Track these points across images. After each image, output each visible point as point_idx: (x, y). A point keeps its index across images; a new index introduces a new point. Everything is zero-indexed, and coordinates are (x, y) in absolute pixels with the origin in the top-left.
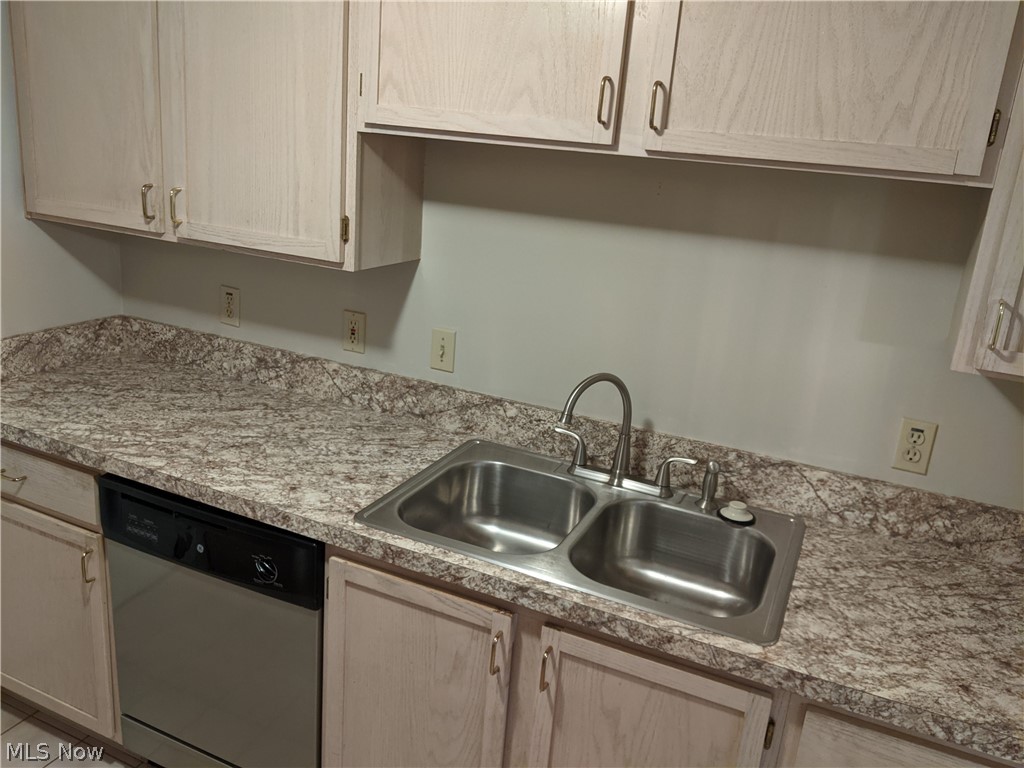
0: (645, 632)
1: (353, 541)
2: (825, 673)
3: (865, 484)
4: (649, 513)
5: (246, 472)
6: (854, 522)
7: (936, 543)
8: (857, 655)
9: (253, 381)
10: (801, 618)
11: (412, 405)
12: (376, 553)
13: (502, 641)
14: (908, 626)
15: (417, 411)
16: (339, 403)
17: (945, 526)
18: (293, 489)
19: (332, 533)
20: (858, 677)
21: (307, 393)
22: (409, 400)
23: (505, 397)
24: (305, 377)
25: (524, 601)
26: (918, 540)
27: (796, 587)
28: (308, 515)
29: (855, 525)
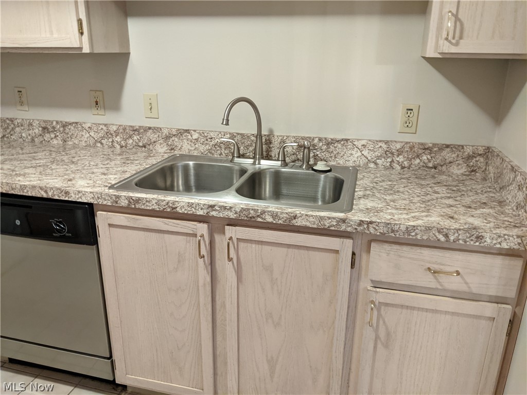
0: (282, 216)
1: (109, 199)
2: (379, 219)
3: (386, 143)
4: (277, 175)
5: (40, 176)
6: (382, 165)
7: (424, 168)
8: (394, 211)
9: (42, 142)
10: (362, 201)
11: (137, 141)
12: (124, 203)
13: (204, 239)
14: (416, 199)
15: (141, 144)
16: (95, 146)
17: (428, 159)
18: (70, 180)
19: (96, 196)
20: (396, 219)
21: (75, 143)
22: (135, 138)
23: (190, 129)
24: (72, 134)
25: (214, 213)
26: (415, 169)
27: (357, 191)
28: (80, 189)
29: (383, 166)
